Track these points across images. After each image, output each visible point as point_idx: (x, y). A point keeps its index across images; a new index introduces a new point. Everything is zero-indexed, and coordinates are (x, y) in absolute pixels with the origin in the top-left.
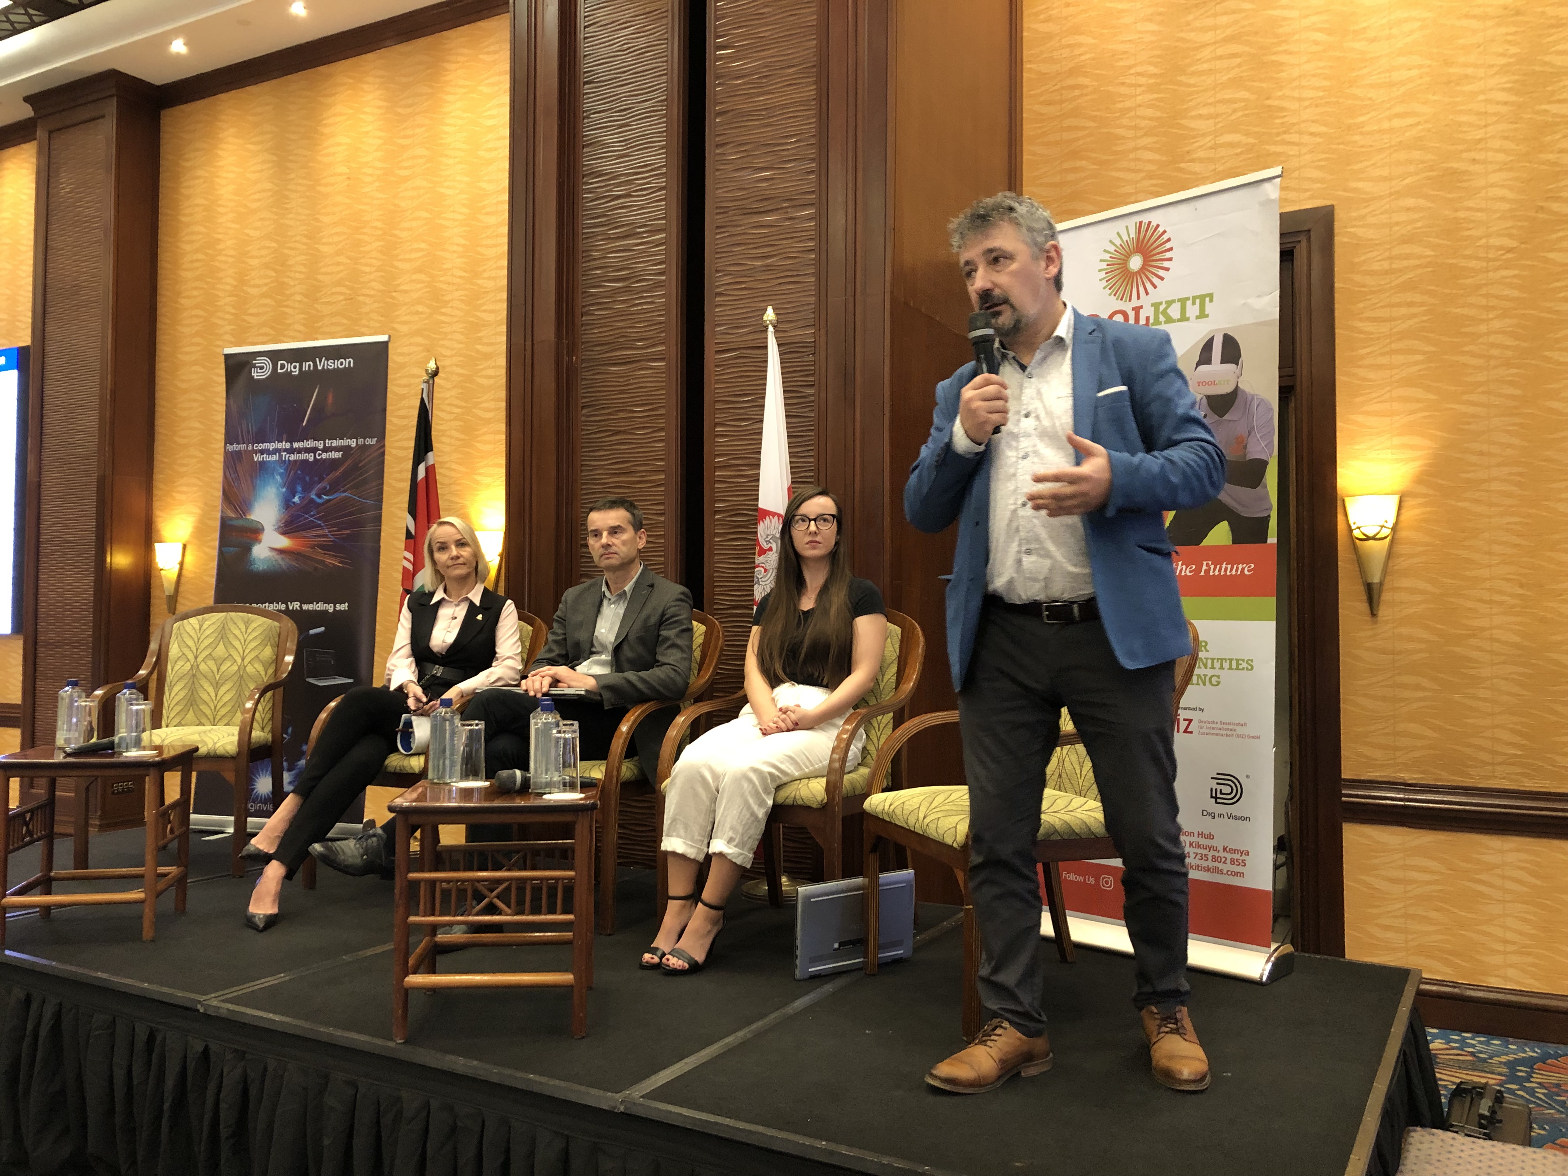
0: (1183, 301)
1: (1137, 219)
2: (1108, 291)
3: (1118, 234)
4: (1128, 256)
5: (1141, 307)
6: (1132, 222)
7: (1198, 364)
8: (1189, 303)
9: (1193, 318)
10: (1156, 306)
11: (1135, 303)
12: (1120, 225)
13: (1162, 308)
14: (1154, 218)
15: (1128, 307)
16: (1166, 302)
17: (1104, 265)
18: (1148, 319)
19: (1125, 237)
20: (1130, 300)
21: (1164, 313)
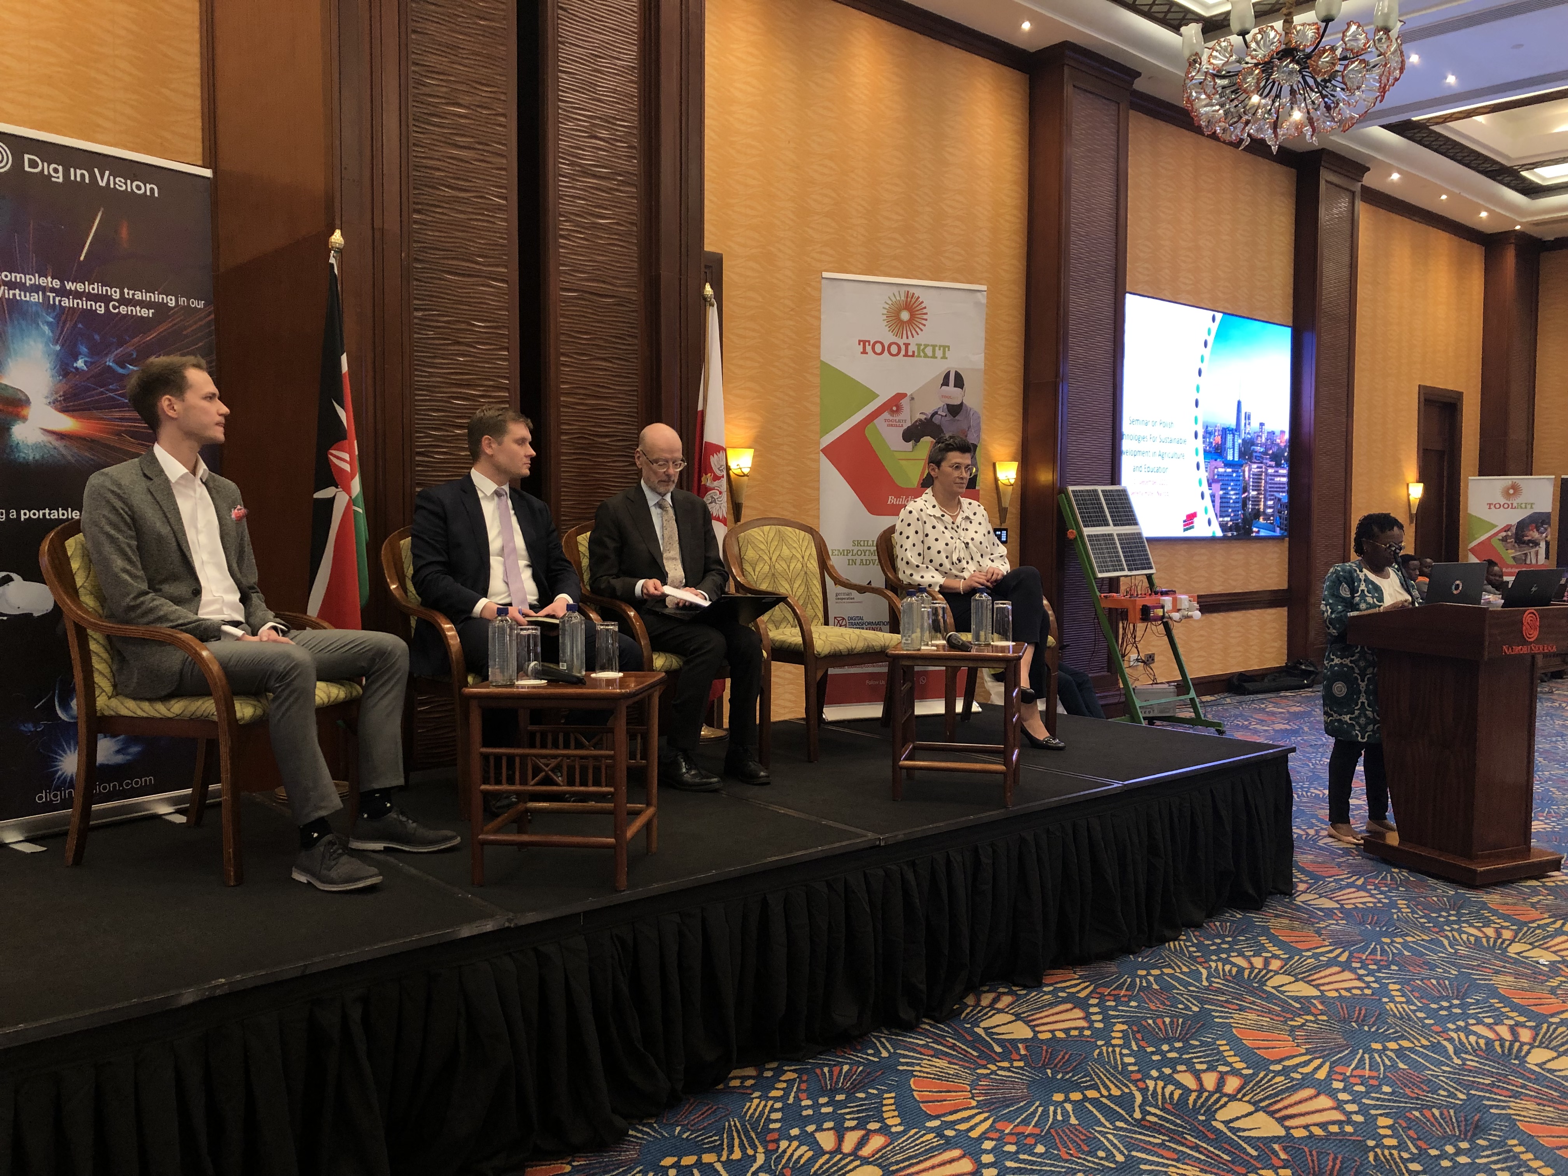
0: (934, 346)
1: (907, 289)
2: (888, 329)
3: (893, 294)
4: (900, 310)
5: (909, 344)
6: (903, 290)
7: (942, 385)
8: (937, 348)
9: (939, 357)
10: (919, 345)
11: (905, 340)
12: (895, 290)
13: (922, 347)
14: (916, 292)
15: (901, 342)
16: (924, 345)
17: (885, 312)
18: (914, 352)
19: (898, 298)
20: (902, 338)
21: (923, 350)
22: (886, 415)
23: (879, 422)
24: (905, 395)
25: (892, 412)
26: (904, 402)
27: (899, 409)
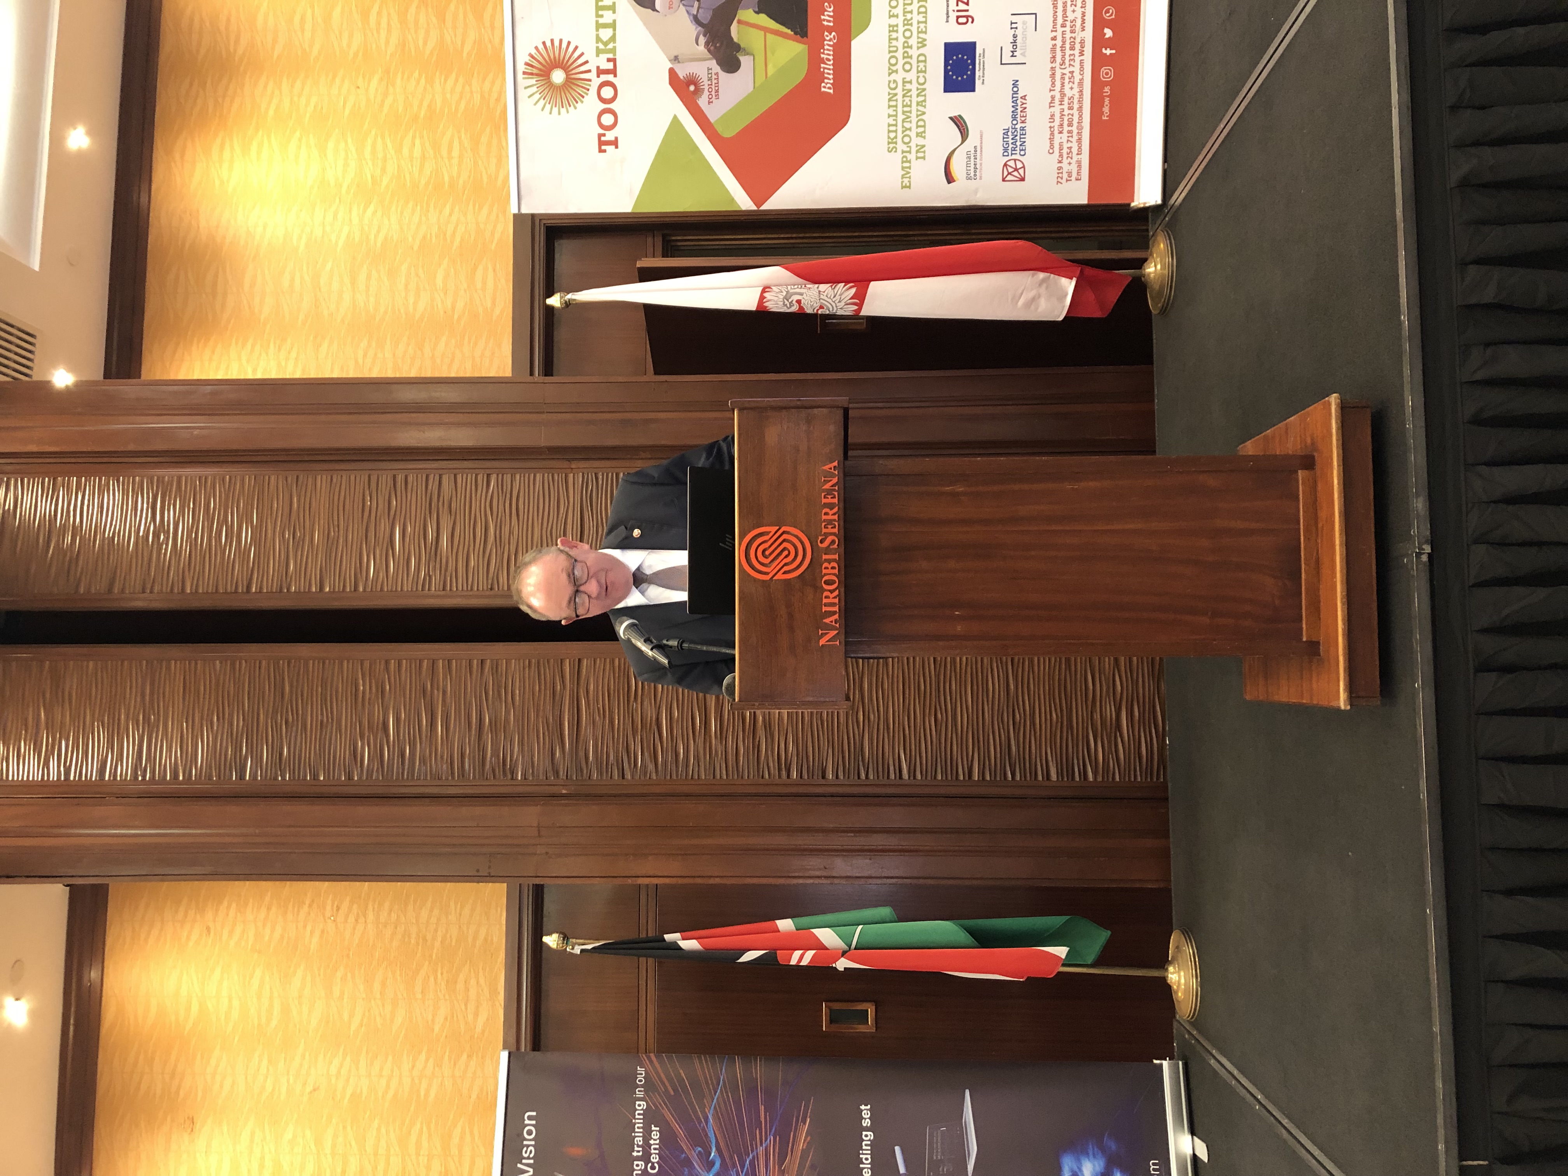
0: (599, 26)
1: (520, 76)
2: (579, 105)
3: (529, 97)
4: (552, 86)
5: (598, 67)
6: (522, 83)
7: (654, 9)
8: (601, 21)
9: (614, 17)
11: (593, 75)
12: (523, 94)
13: (601, 46)
15: (596, 82)
16: (597, 42)
17: (555, 110)
18: (609, 60)
19: (534, 89)
20: (590, 80)
21: (606, 44)
22: (702, 102)
23: (713, 112)
24: (672, 72)
25: (698, 91)
26: (682, 72)
27: (692, 80)
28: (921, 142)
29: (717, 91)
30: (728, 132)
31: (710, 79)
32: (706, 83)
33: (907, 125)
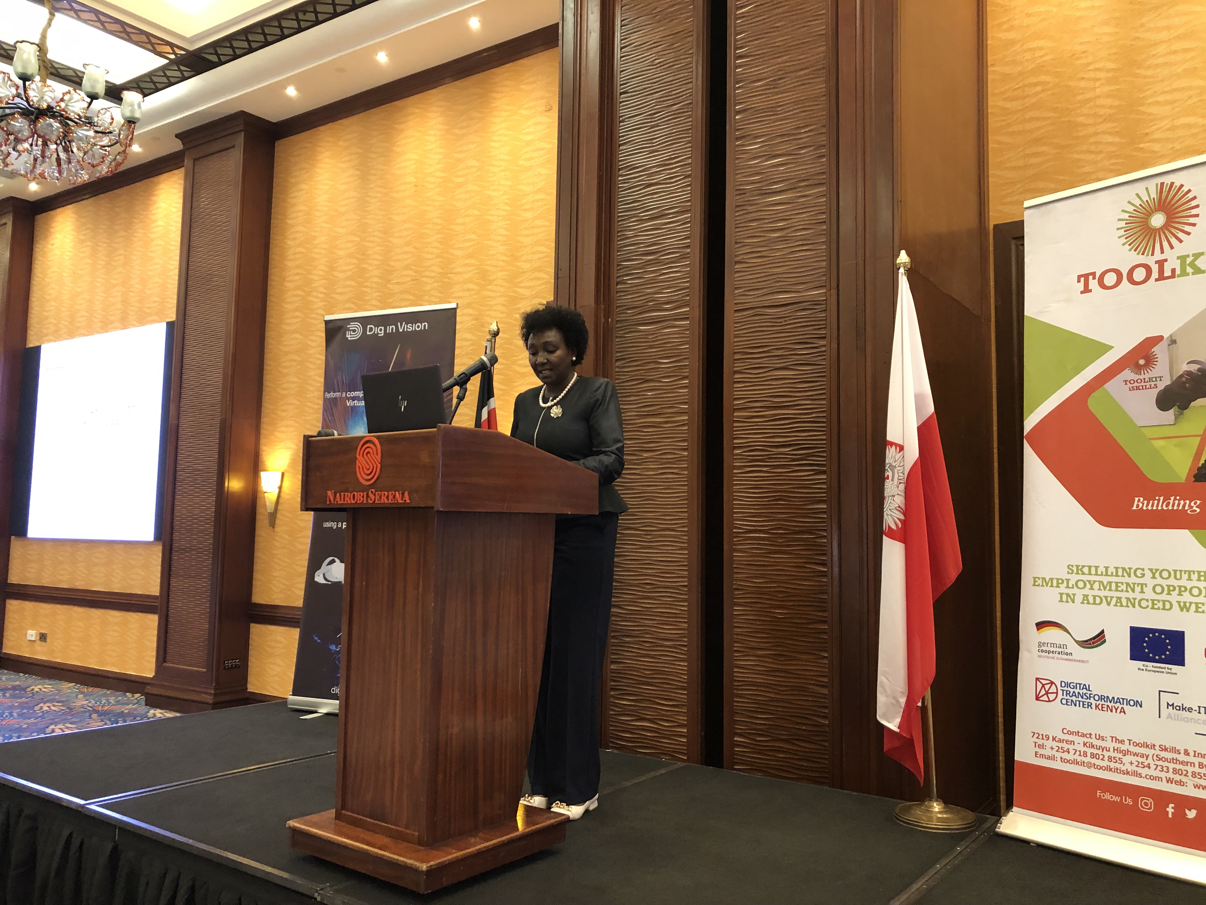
1: (1159, 180)
2: (1127, 247)
3: (1137, 195)
4: (1149, 214)
5: (1166, 260)
6: (1152, 185)
10: (1183, 259)
11: (1158, 256)
12: (1140, 188)
14: (1177, 179)
16: (1193, 255)
17: (1123, 224)
19: (1145, 198)
20: (1153, 254)
22: (1128, 374)
23: (1115, 386)
24: (1160, 338)
25: (1138, 369)
26: (1159, 350)
27: (1150, 361)
28: (1079, 598)
29: (1138, 388)
30: (1094, 403)
31: (1151, 379)
32: (1147, 376)
33: (1096, 586)
